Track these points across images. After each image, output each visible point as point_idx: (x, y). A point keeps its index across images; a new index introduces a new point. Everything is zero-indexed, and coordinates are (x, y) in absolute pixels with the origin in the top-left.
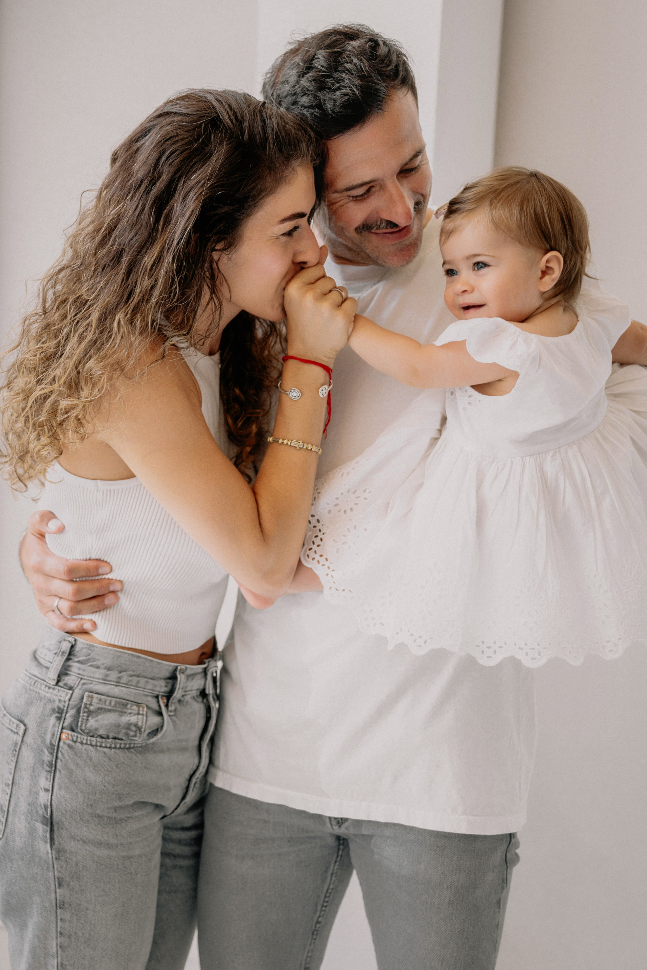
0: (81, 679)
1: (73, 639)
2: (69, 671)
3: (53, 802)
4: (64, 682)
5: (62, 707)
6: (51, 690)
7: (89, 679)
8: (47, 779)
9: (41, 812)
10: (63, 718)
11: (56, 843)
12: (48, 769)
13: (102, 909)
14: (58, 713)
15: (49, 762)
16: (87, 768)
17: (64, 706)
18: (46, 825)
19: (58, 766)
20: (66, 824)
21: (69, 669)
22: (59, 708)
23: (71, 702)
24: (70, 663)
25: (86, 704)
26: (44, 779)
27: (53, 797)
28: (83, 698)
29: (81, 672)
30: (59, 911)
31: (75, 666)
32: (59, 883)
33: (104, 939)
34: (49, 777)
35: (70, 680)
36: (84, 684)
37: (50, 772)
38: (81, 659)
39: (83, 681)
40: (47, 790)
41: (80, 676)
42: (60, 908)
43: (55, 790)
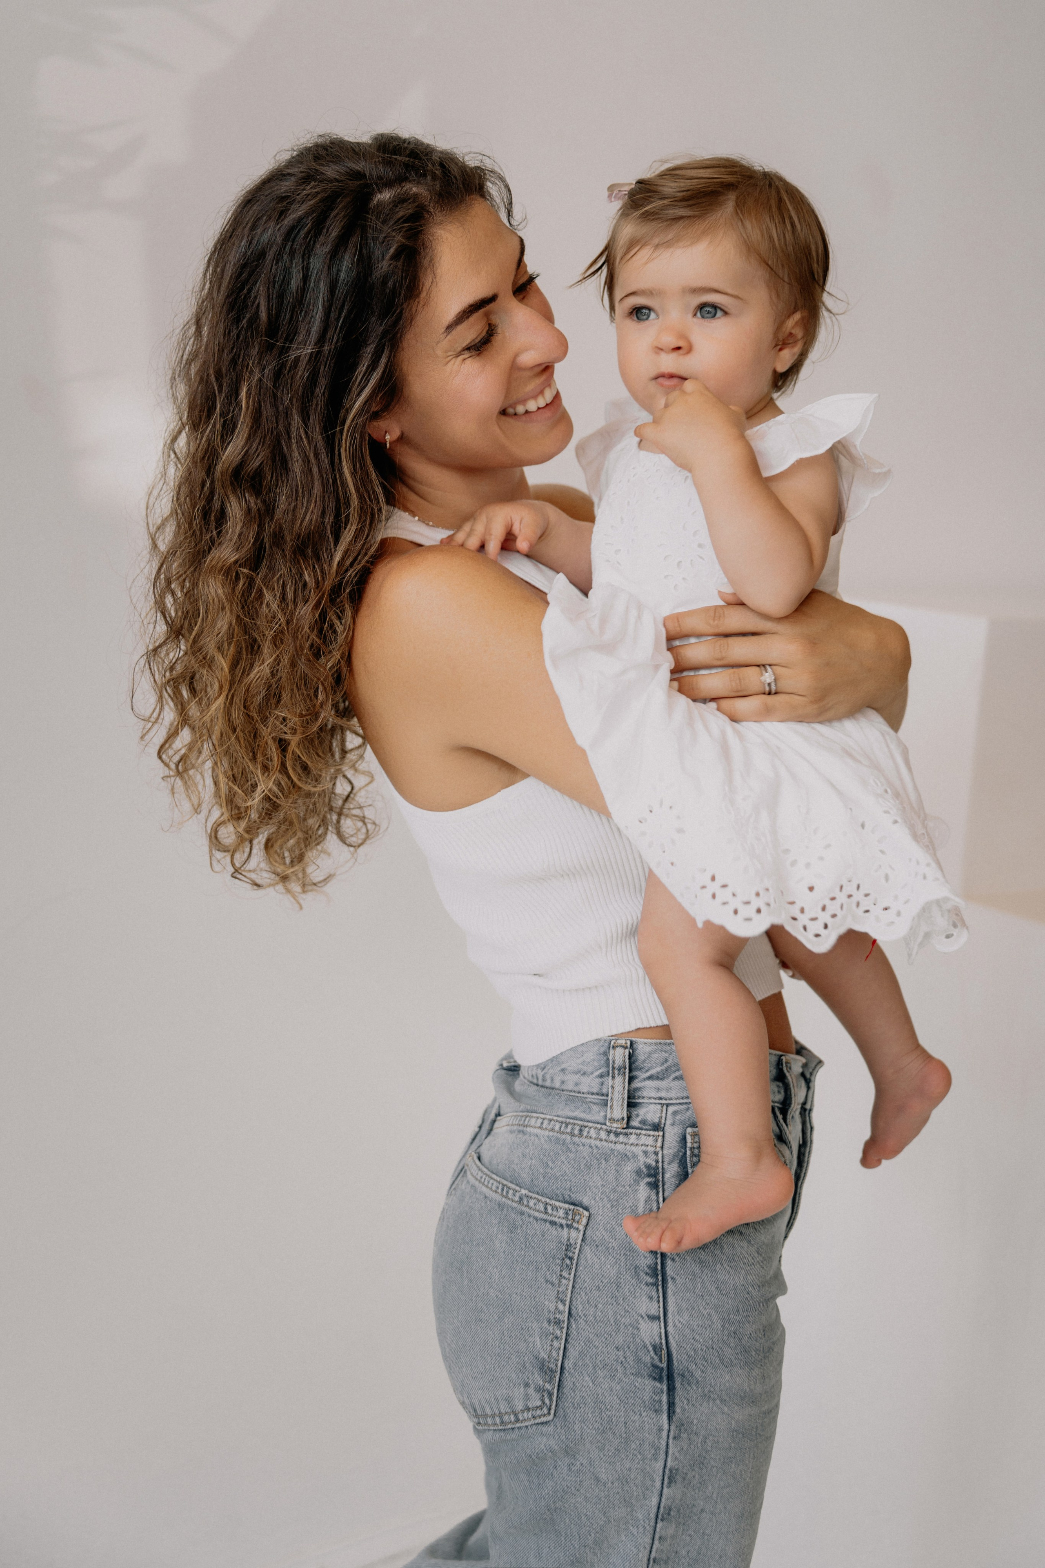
0: (667, 1105)
1: (629, 1043)
2: (639, 1097)
3: (671, 1338)
4: (639, 1119)
5: (654, 1164)
6: (621, 1138)
7: (682, 1101)
8: (651, 1298)
9: (648, 1359)
10: (661, 1183)
11: (678, 1410)
12: (650, 1280)
13: (725, 1508)
14: (649, 1176)
15: (649, 1267)
16: (719, 1266)
17: (657, 1161)
18: (660, 1380)
19: (669, 1271)
20: (698, 1374)
21: (639, 1094)
22: (648, 1167)
23: (665, 1152)
24: (636, 1084)
25: (692, 1149)
26: (645, 1299)
27: (670, 1329)
28: (684, 1139)
29: (663, 1094)
30: (659, 1525)
31: (648, 1089)
32: (669, 1478)
33: (721, 1557)
34: (654, 1294)
35: (649, 1112)
36: (675, 1113)
37: (655, 1285)
38: (653, 1072)
39: (671, 1109)
40: (654, 1318)
41: (663, 1102)
42: (662, 1520)
43: (670, 1315)
